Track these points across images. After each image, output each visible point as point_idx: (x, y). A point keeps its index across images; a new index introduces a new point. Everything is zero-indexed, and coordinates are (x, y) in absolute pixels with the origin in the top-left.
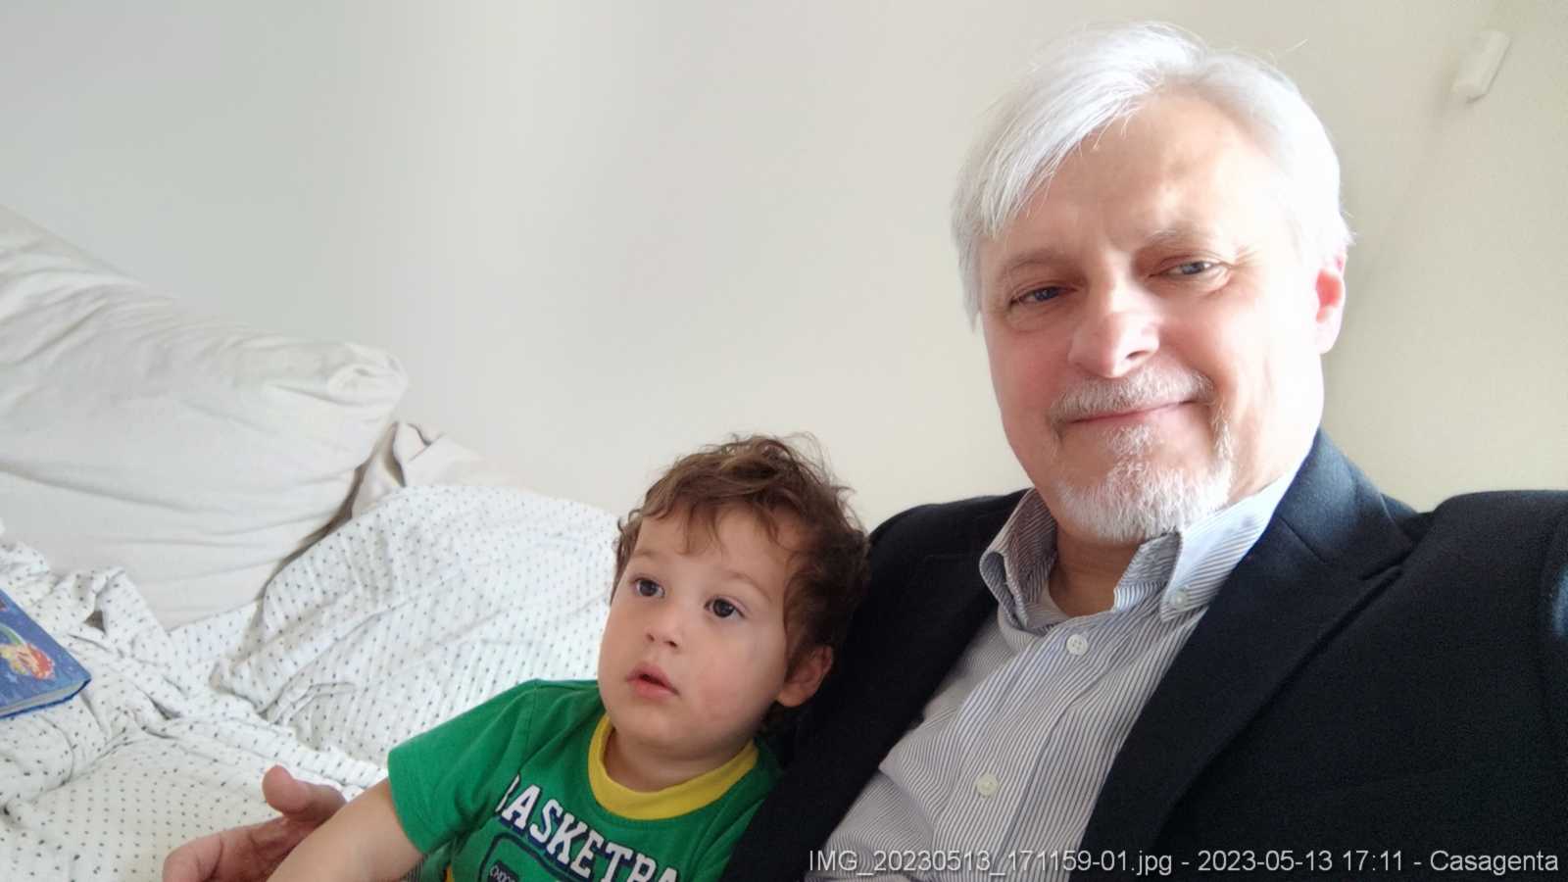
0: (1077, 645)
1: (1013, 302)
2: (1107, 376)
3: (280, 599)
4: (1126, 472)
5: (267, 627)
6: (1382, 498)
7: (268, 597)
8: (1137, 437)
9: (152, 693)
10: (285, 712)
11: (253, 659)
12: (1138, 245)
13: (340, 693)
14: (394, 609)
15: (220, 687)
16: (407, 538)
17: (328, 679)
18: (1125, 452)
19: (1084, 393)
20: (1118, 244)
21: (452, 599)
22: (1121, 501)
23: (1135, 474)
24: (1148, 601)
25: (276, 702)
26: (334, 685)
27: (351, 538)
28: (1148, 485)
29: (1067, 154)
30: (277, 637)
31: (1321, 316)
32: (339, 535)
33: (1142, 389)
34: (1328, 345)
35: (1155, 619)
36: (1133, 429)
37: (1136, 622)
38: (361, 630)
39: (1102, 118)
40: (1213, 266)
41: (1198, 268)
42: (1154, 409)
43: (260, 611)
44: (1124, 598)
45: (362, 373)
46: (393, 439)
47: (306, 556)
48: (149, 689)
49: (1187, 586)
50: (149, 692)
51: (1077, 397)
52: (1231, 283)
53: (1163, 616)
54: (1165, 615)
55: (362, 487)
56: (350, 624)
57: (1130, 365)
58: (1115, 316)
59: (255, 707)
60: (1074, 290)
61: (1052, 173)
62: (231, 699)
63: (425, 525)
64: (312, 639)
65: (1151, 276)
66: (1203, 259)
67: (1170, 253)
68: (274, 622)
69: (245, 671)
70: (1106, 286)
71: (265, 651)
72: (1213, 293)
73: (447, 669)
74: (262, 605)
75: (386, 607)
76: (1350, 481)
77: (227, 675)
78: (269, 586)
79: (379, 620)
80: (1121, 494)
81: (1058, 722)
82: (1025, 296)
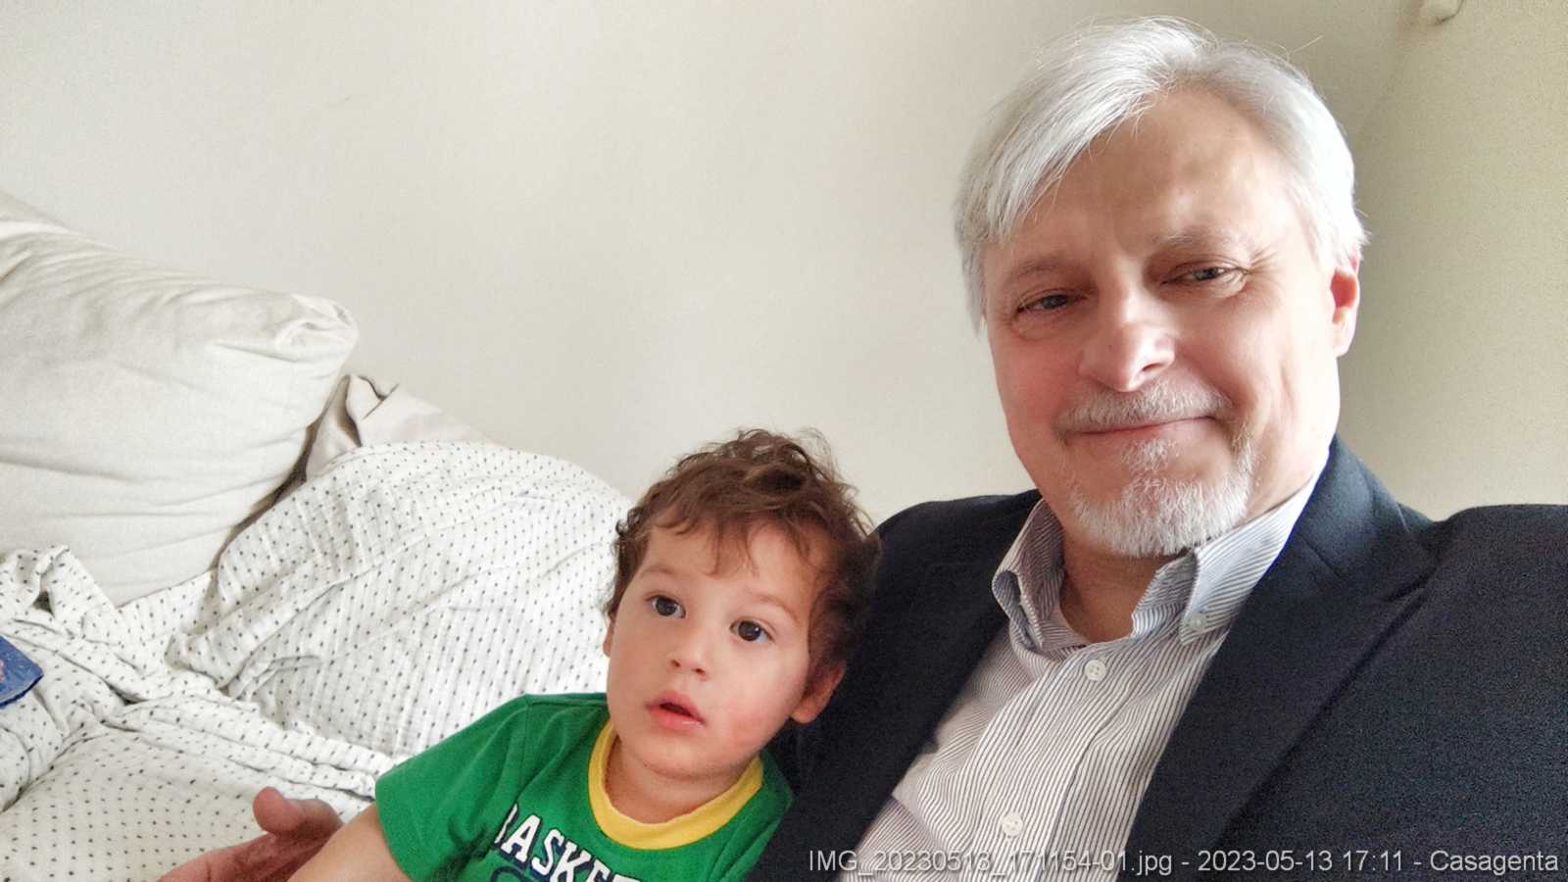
0: (1095, 670)
1: (1020, 310)
2: (1120, 390)
3: (235, 569)
4: (1143, 488)
5: (224, 599)
6: (1399, 510)
7: (222, 567)
8: (1153, 450)
9: (107, 677)
10: (246, 688)
11: (211, 634)
12: (1149, 252)
13: (306, 667)
14: (356, 577)
15: (178, 664)
16: (366, 502)
17: (291, 652)
18: (1140, 468)
19: (1095, 407)
20: (1129, 249)
21: (417, 566)
22: (1139, 517)
23: (1153, 489)
24: (1166, 625)
25: (237, 677)
26: (298, 658)
27: (307, 503)
28: (1166, 501)
29: (1075, 157)
30: (234, 610)
31: (1337, 318)
32: (294, 499)
33: (1157, 404)
34: (1344, 349)
35: (1175, 643)
36: (1147, 443)
37: (1154, 646)
38: (321, 600)
39: (1112, 118)
40: (1227, 271)
41: (1212, 274)
42: (1170, 422)
43: (215, 581)
44: (1142, 624)
45: (311, 326)
46: (345, 396)
47: (260, 521)
48: (104, 671)
49: (1206, 608)
50: (104, 676)
51: (1089, 410)
52: (1247, 288)
53: (1182, 640)
54: (1184, 639)
55: (315, 447)
56: (311, 594)
57: (1143, 377)
58: (1132, 327)
59: (216, 682)
60: (1084, 298)
61: (1060, 177)
62: (190, 676)
63: (385, 487)
64: (272, 612)
65: (1164, 283)
66: (1217, 265)
67: (1183, 260)
68: (230, 593)
69: (203, 645)
70: (1117, 295)
71: (224, 624)
72: (1229, 299)
73: (417, 638)
74: (217, 575)
75: (348, 577)
76: (1368, 492)
77: (184, 652)
78: (223, 555)
79: (342, 589)
80: (1139, 511)
81: (1083, 757)
82: (1033, 304)
